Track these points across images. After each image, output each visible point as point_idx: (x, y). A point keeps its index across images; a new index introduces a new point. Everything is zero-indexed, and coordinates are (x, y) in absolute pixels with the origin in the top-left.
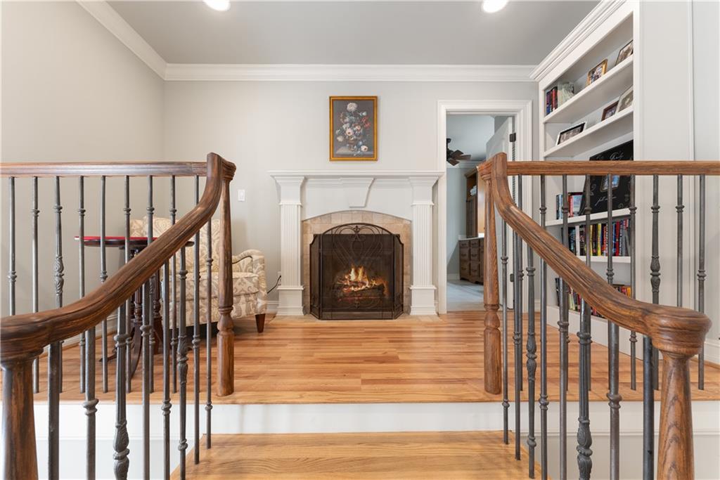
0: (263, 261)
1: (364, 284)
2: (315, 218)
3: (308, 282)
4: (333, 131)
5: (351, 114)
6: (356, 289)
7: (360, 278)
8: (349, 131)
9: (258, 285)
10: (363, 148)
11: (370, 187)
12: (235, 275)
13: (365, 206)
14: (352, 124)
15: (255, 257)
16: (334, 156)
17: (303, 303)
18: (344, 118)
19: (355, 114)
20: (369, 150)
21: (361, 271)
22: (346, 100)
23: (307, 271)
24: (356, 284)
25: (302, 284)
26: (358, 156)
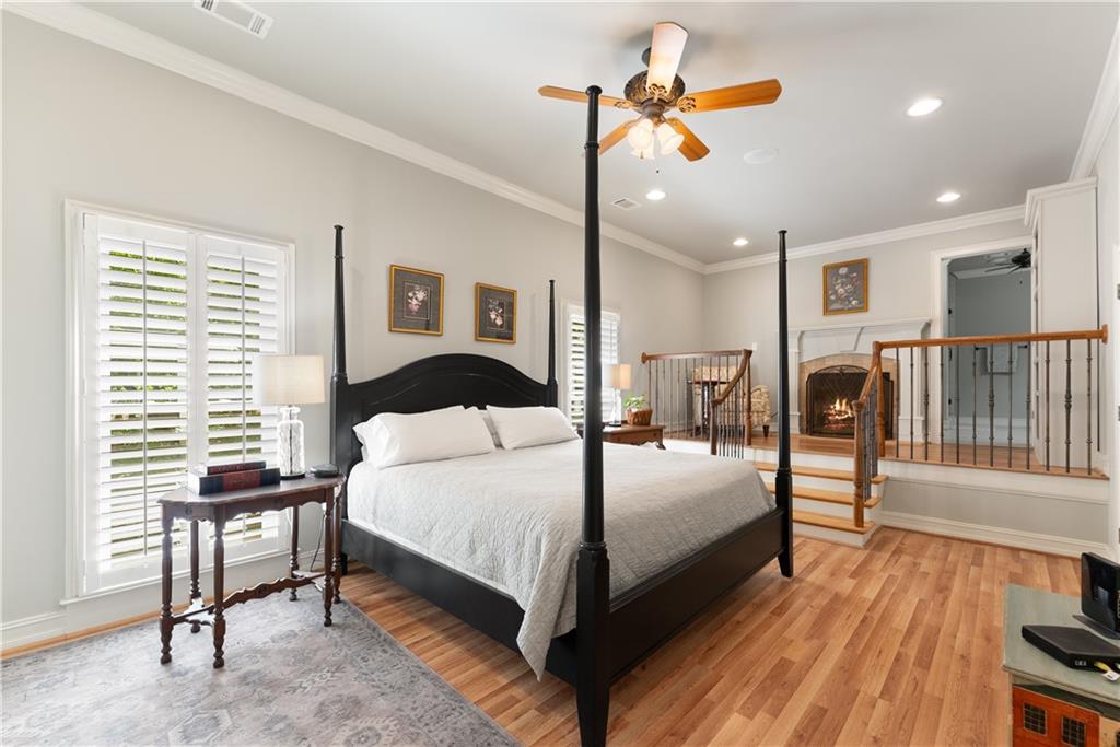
0: (768, 393)
1: (846, 413)
2: (810, 361)
3: (804, 409)
4: (825, 292)
5: (842, 276)
6: (839, 418)
7: (844, 408)
8: (841, 291)
9: (764, 407)
10: (854, 303)
11: (859, 334)
12: (752, 400)
13: (855, 349)
14: (843, 285)
15: (763, 390)
16: (827, 311)
17: (800, 425)
18: (837, 280)
19: (846, 276)
20: (860, 303)
21: (844, 402)
22: (838, 266)
23: (804, 402)
24: (840, 413)
25: (799, 410)
26: (849, 309)
